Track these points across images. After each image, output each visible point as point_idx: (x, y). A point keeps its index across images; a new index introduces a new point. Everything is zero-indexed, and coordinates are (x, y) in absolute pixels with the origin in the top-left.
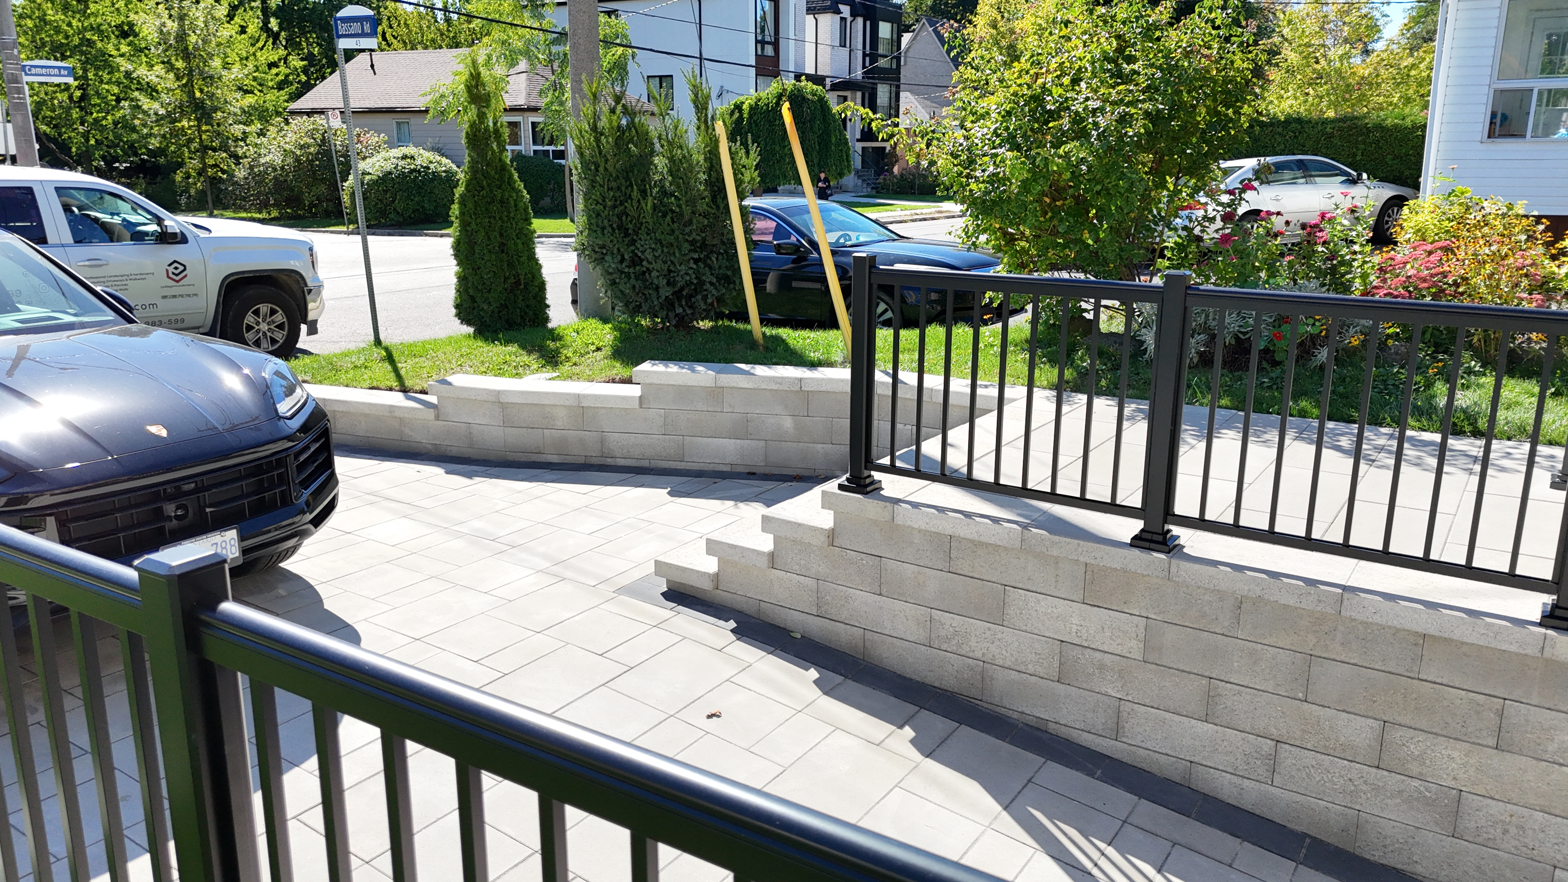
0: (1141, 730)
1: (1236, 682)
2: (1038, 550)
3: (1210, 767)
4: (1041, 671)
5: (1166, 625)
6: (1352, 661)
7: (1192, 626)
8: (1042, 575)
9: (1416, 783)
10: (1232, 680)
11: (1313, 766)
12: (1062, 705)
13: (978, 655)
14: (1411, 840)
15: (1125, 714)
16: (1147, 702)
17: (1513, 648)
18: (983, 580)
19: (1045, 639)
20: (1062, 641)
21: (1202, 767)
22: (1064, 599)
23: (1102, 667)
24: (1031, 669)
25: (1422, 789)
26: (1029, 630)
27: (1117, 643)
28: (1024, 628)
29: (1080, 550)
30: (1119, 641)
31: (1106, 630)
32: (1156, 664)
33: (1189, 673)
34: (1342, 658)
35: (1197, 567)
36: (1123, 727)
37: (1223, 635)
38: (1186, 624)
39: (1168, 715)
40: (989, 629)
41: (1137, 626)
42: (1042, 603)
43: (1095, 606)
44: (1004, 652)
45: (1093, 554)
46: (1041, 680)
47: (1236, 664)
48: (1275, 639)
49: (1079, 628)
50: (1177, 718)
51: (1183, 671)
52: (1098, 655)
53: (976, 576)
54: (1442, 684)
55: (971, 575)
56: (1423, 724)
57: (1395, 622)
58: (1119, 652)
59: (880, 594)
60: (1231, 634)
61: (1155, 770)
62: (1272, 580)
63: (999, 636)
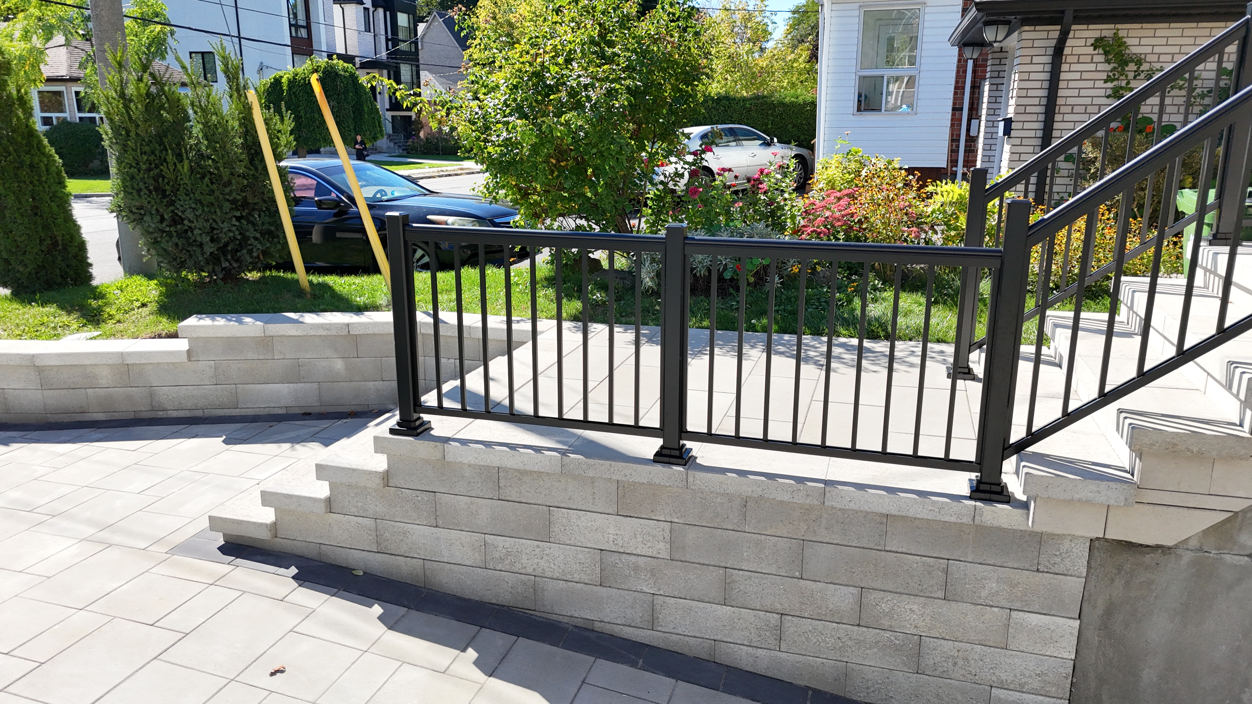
0: (672, 619)
1: (746, 569)
2: (577, 473)
3: (730, 643)
4: (585, 578)
5: (687, 527)
6: (835, 542)
7: (708, 525)
8: (581, 494)
9: (888, 634)
10: (743, 568)
11: (810, 631)
12: (605, 606)
13: (530, 570)
14: (887, 680)
15: (658, 607)
16: (676, 593)
17: (953, 519)
18: (530, 504)
19: (587, 549)
20: (602, 550)
21: (723, 644)
22: (601, 513)
23: (636, 568)
24: (576, 577)
25: (893, 638)
26: (572, 542)
27: (648, 546)
28: (568, 542)
29: (612, 470)
30: (649, 544)
31: (638, 536)
32: (681, 561)
33: (708, 565)
34: (827, 540)
35: (709, 475)
36: (658, 618)
37: (733, 530)
38: (704, 524)
39: (694, 603)
40: (538, 546)
41: (663, 530)
42: (583, 519)
43: (627, 516)
44: (552, 566)
45: (623, 472)
46: (585, 586)
47: (745, 554)
48: (775, 530)
49: (615, 537)
50: (701, 605)
51: (703, 564)
52: (633, 559)
53: (523, 501)
54: (902, 553)
55: (519, 500)
56: (890, 586)
57: (866, 507)
58: (650, 554)
59: (437, 526)
60: (740, 529)
61: (685, 651)
62: (770, 481)
63: (548, 551)
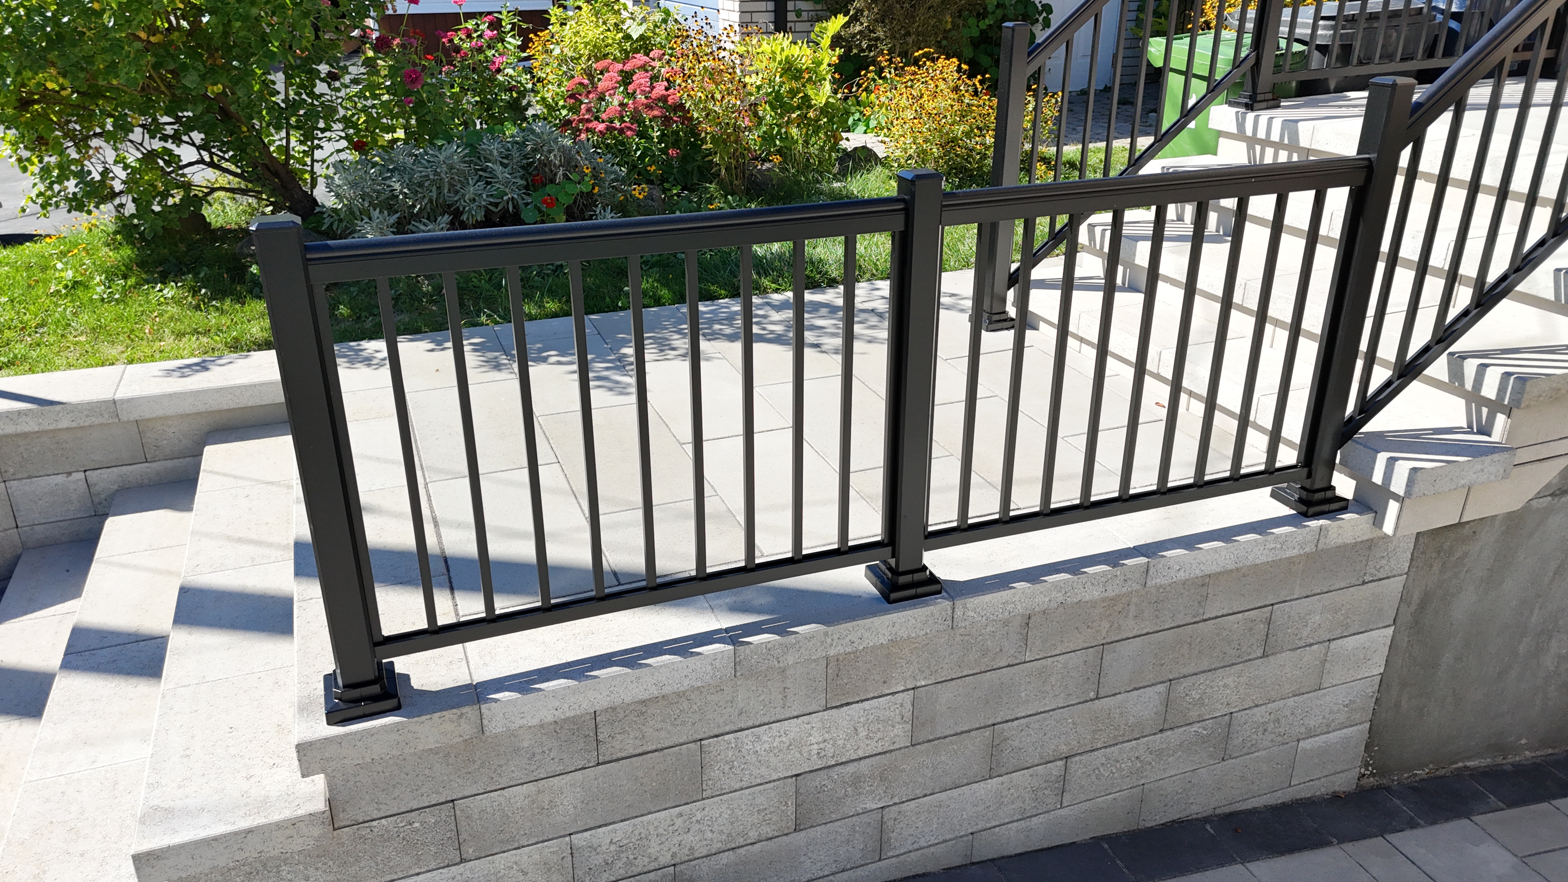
0: (911, 831)
1: (1023, 714)
3: (994, 827)
4: (766, 830)
5: (939, 686)
6: (1144, 632)
7: (971, 672)
8: (762, 698)
9: (1195, 728)
10: (1019, 715)
11: (1103, 764)
12: (803, 859)
13: (665, 859)
14: (1189, 785)
15: (890, 823)
16: (919, 792)
17: (1295, 552)
18: (662, 749)
19: (772, 785)
20: (797, 775)
21: (985, 832)
22: (797, 717)
23: (857, 781)
24: (753, 835)
25: (1200, 730)
26: (744, 784)
27: (876, 739)
28: (737, 786)
29: (829, 640)
30: (879, 735)
31: (860, 730)
32: (929, 741)
33: (969, 731)
34: (1135, 633)
36: (889, 839)
37: (1009, 666)
38: (965, 674)
39: (943, 795)
40: (680, 815)
41: (902, 706)
42: (765, 738)
43: (842, 706)
44: (709, 835)
45: (848, 639)
46: (769, 843)
47: (1023, 694)
48: (1067, 644)
49: (822, 746)
50: (955, 792)
51: (962, 733)
52: (850, 768)
53: (650, 749)
54: (1223, 616)
55: (640, 751)
56: (1205, 666)
58: (880, 750)
59: (462, 861)
62: (1076, 578)
63: (699, 816)
